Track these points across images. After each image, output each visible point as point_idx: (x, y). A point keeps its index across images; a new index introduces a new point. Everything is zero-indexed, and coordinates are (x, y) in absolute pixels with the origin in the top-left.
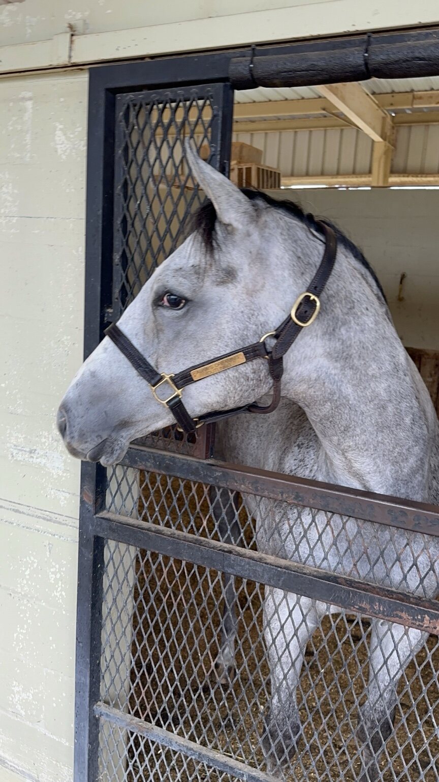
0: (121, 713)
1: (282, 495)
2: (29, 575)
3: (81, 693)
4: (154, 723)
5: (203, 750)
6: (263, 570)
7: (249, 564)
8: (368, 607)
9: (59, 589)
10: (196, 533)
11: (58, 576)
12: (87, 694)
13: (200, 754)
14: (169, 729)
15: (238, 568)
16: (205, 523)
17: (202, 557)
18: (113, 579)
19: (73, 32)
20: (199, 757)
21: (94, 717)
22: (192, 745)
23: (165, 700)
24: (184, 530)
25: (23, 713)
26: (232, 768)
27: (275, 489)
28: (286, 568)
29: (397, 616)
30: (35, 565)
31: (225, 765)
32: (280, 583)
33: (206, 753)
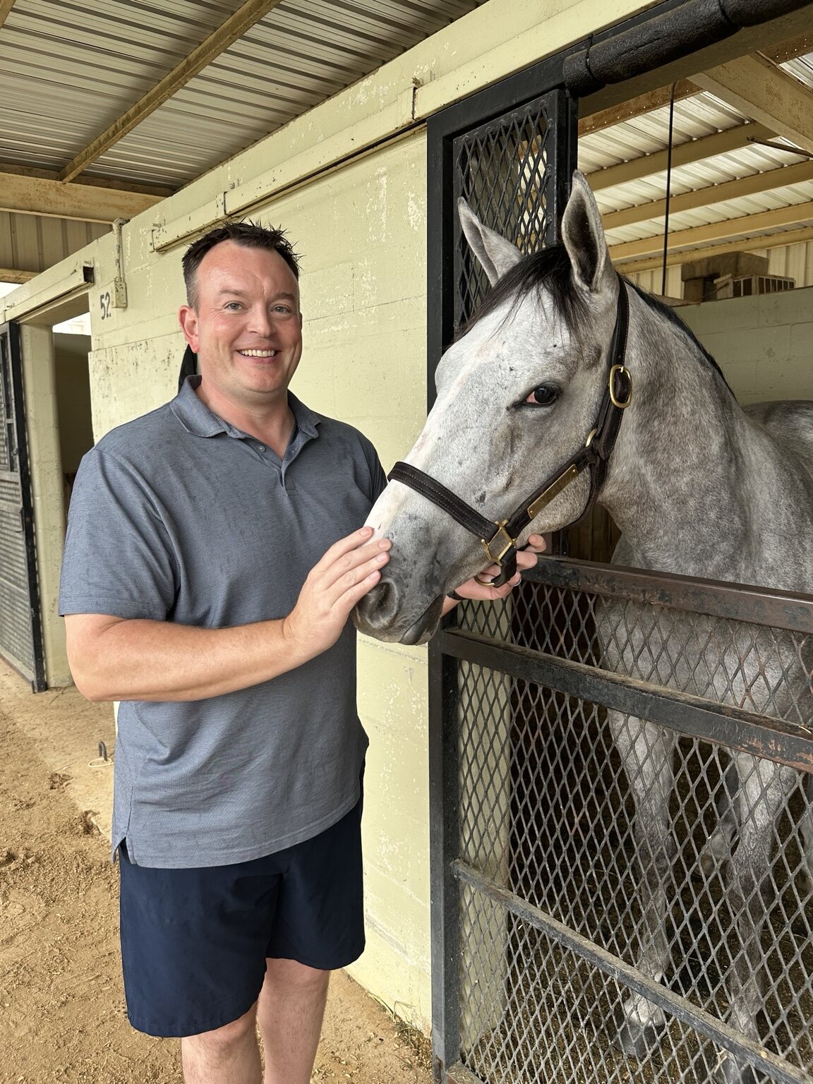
0: (480, 876)
1: (644, 595)
2: (392, 704)
3: (436, 844)
4: (515, 892)
5: (569, 933)
6: (625, 695)
7: (607, 687)
8: (760, 745)
9: (421, 722)
10: (552, 651)
11: (419, 706)
12: (441, 845)
13: (564, 935)
14: (532, 901)
15: (596, 693)
16: (562, 639)
17: (553, 679)
18: (467, 709)
19: (417, 84)
20: (563, 940)
21: (452, 876)
22: (556, 924)
23: (527, 863)
24: (539, 648)
25: (391, 869)
26: (600, 960)
27: (635, 588)
28: (654, 693)
29: (801, 760)
30: (398, 693)
31: (593, 954)
32: (647, 712)
33: (571, 936)
